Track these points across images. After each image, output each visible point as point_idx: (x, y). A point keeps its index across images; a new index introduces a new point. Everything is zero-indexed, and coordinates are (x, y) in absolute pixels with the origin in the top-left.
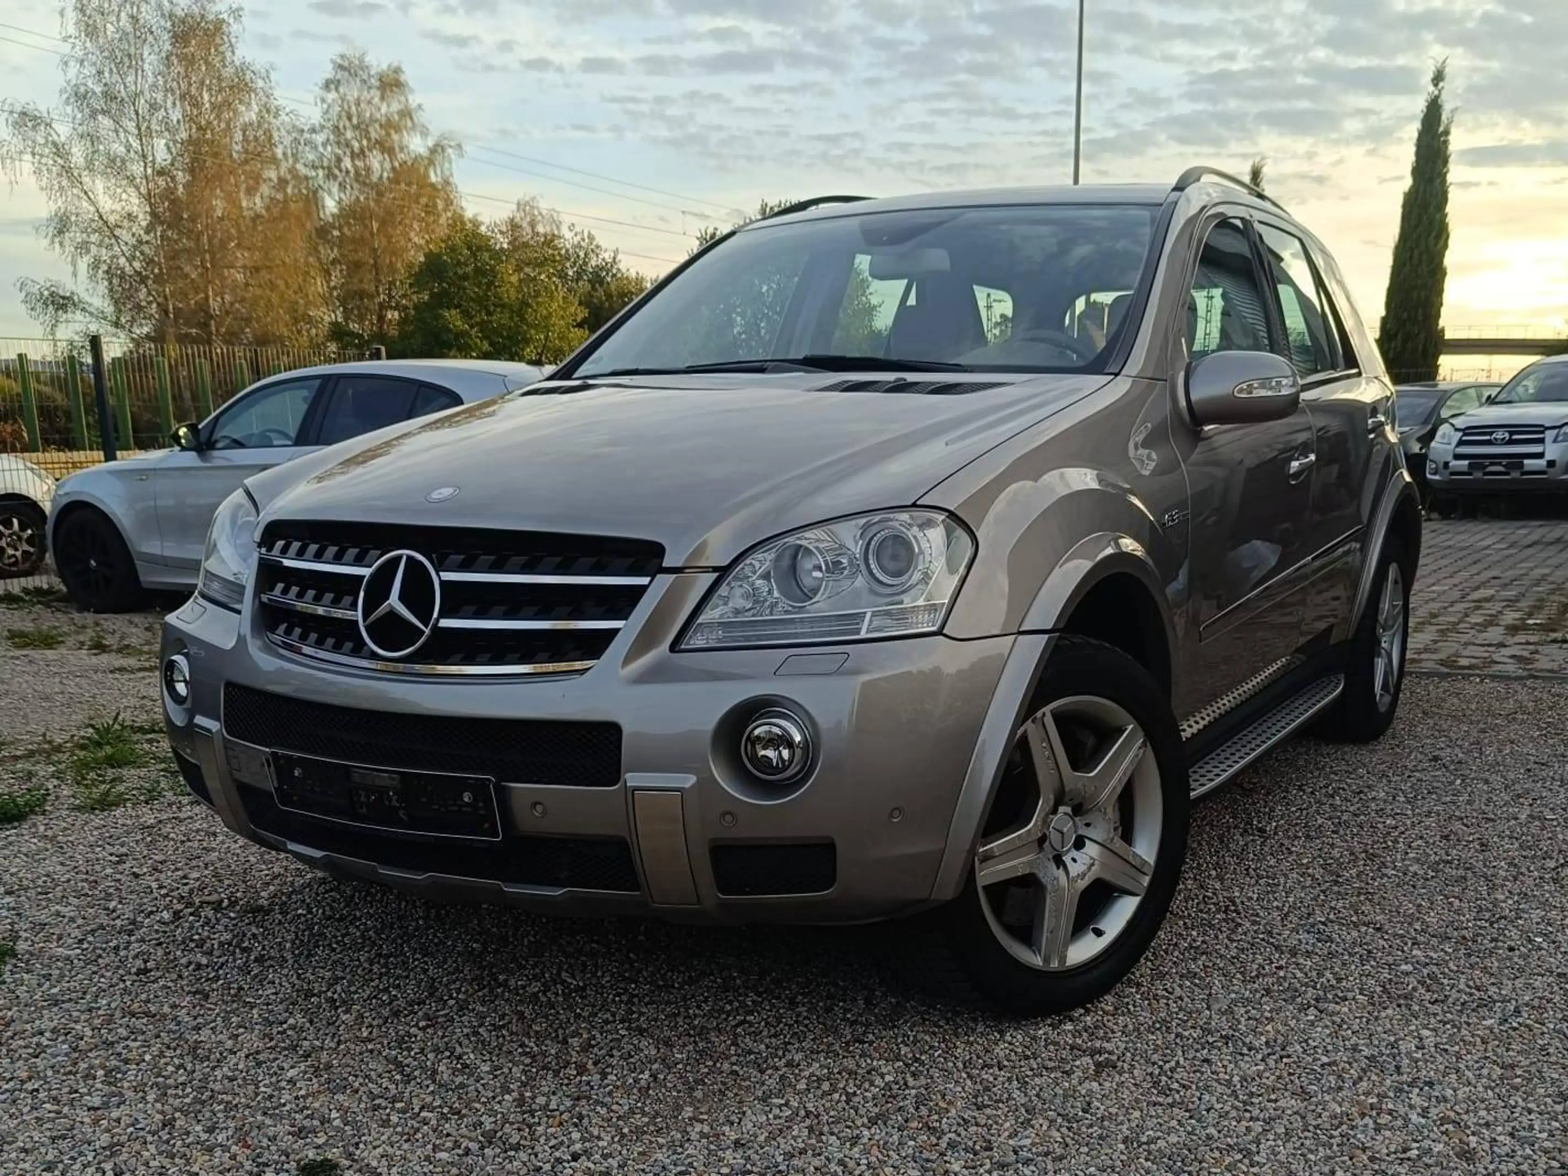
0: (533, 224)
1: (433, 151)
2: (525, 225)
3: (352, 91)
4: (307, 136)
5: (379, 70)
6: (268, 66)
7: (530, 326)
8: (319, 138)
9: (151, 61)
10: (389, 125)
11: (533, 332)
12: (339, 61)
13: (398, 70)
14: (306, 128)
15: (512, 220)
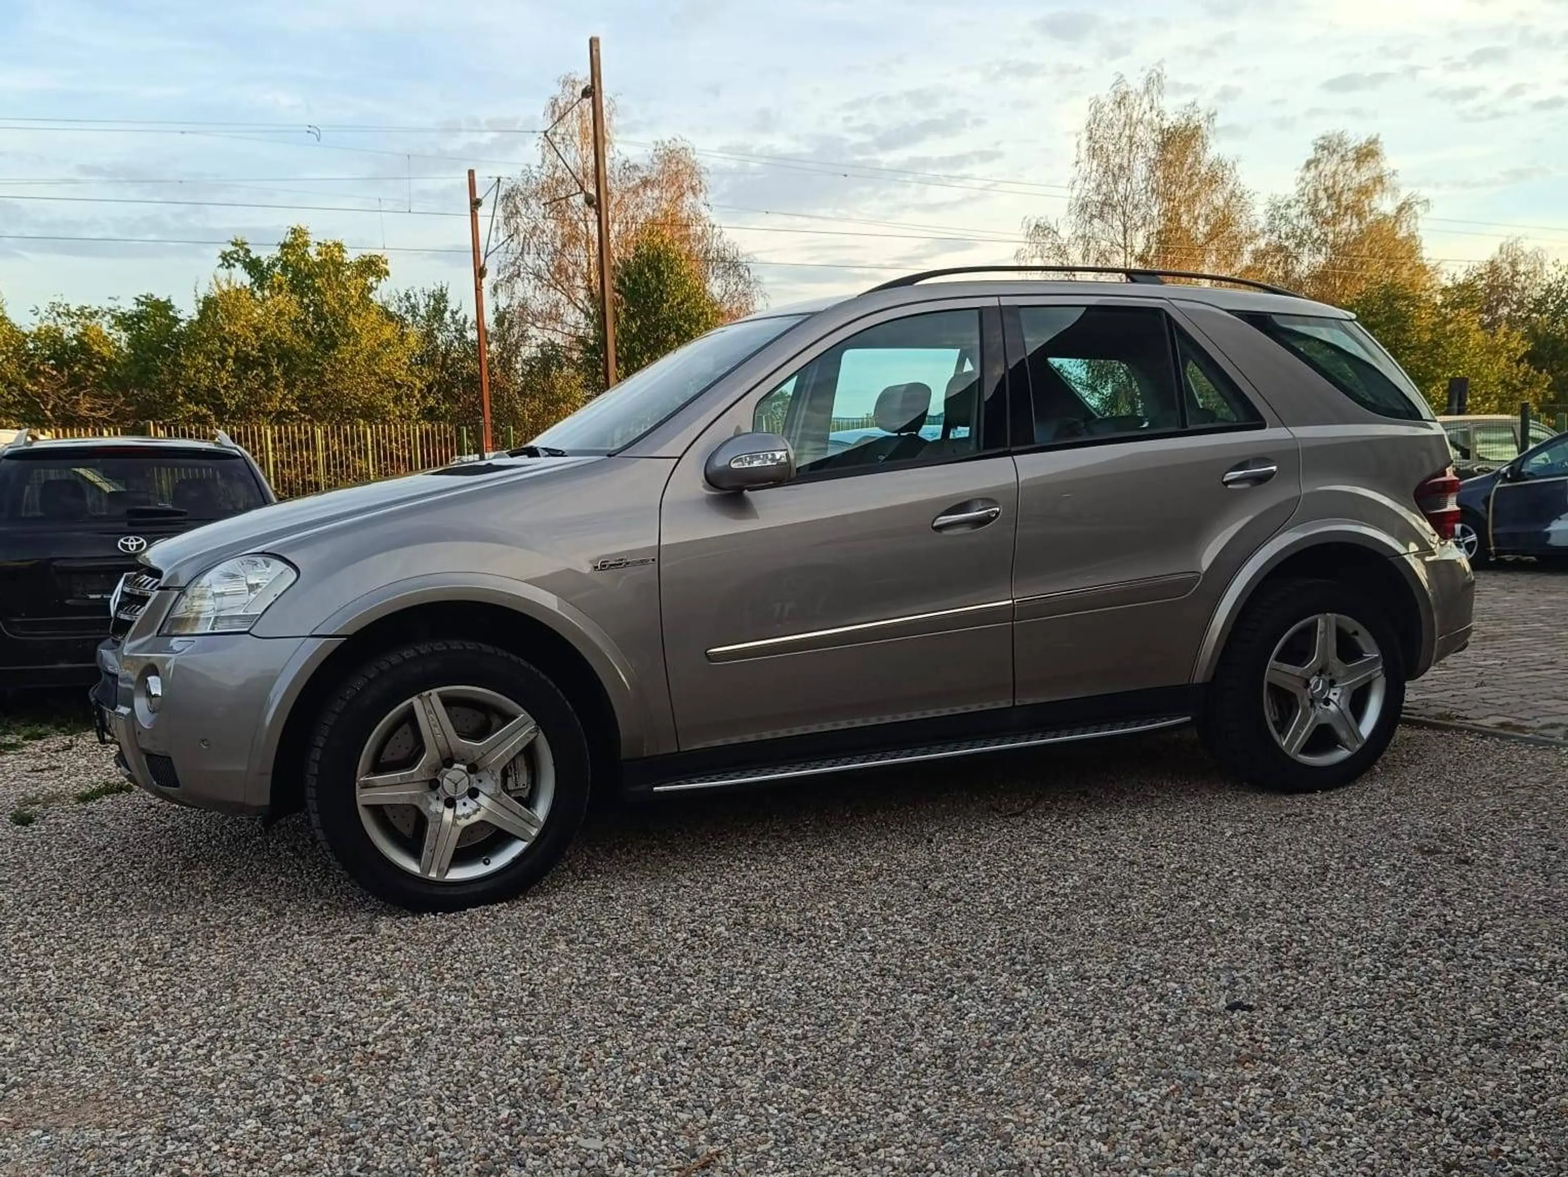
0: (1513, 264)
1: (1400, 209)
2: (1505, 265)
3: (1328, 167)
4: (1283, 211)
5: (1357, 144)
6: (1234, 158)
7: (1437, 364)
8: (1293, 212)
9: (1140, 170)
10: (1364, 191)
11: (1440, 371)
12: (1320, 142)
13: (1375, 141)
14: (1282, 205)
15: (1492, 263)
